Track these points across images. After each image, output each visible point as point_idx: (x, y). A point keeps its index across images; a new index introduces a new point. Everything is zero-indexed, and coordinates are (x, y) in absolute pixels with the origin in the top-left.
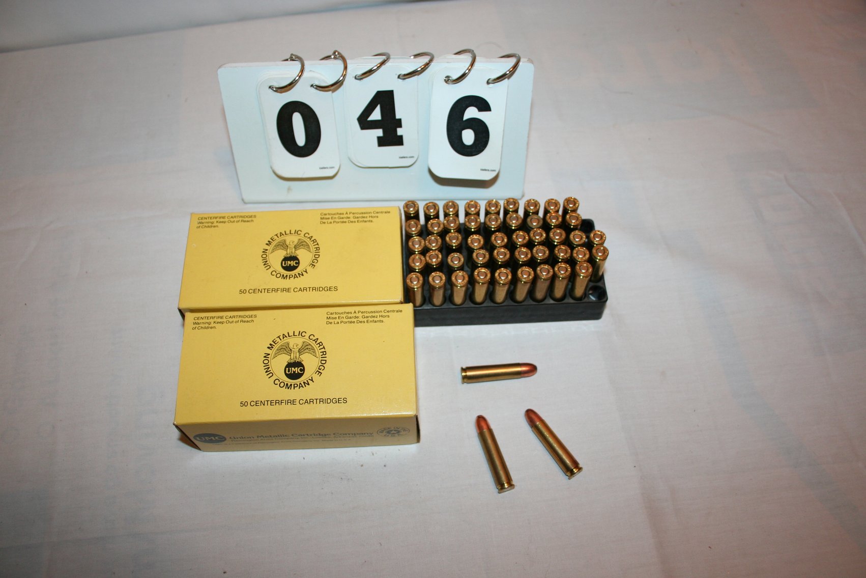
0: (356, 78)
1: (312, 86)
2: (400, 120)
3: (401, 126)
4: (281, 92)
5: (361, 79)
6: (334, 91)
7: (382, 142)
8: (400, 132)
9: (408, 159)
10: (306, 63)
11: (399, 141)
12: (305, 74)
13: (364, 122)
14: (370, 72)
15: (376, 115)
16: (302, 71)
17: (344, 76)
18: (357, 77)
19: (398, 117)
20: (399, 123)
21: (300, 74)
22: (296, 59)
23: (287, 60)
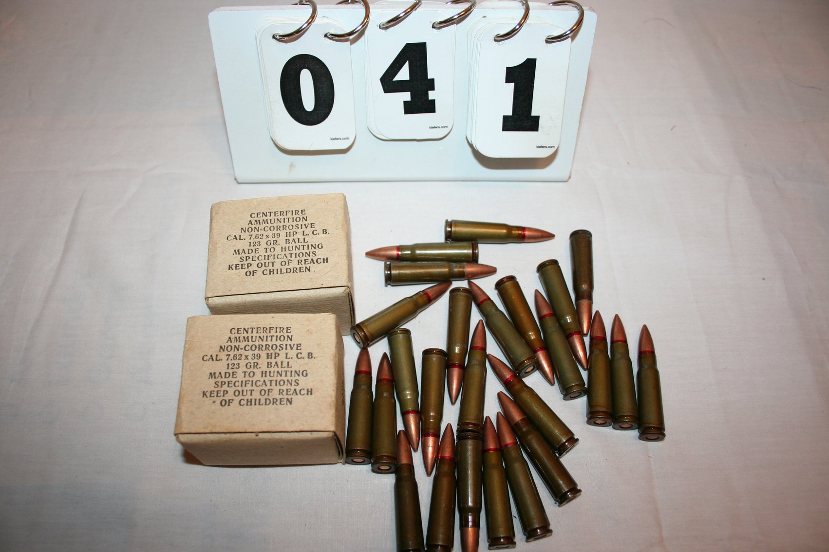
0: (380, 28)
1: (326, 36)
2: (433, 80)
3: (433, 89)
4: (286, 42)
5: (387, 28)
6: (353, 42)
7: (410, 108)
8: (432, 95)
9: (441, 129)
10: (318, 6)
11: (429, 107)
12: (318, 20)
13: (389, 83)
14: (396, 20)
15: (404, 74)
16: (313, 17)
17: (365, 25)
18: (381, 26)
19: (429, 77)
20: (431, 85)
21: (310, 21)
22: (308, 3)
23: (296, 4)
